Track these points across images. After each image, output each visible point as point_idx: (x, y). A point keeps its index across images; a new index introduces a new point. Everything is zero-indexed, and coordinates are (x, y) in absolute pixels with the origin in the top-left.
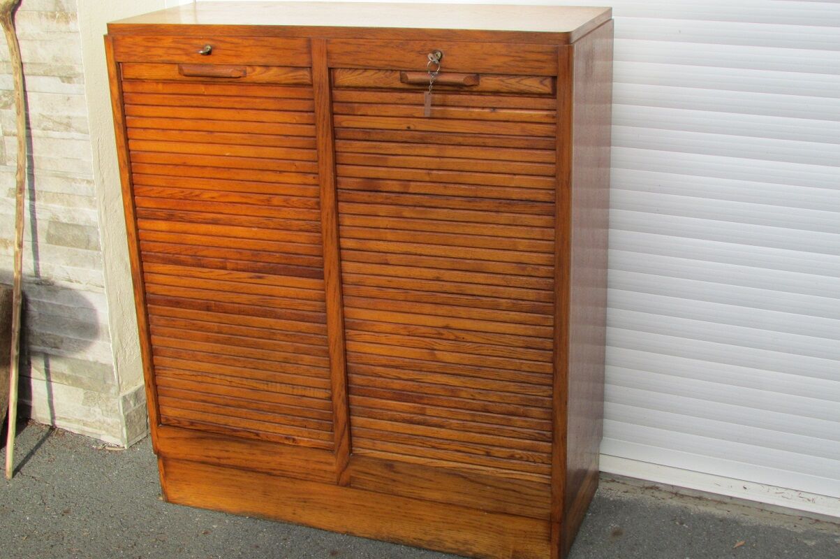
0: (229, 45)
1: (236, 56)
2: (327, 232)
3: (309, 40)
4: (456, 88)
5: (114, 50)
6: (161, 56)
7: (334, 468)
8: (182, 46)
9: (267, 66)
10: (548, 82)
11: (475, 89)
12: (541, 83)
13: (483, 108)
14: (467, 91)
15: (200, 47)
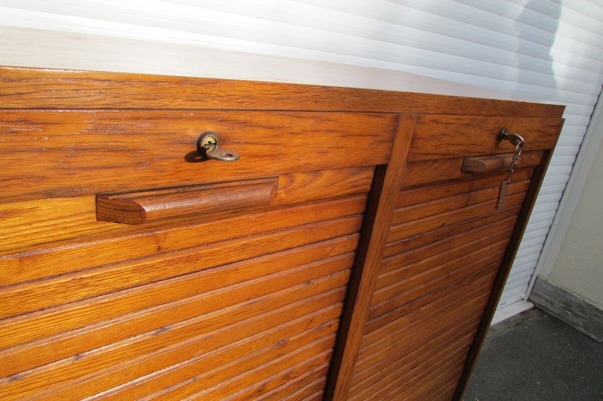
0: (261, 132)
1: (272, 156)
2: (341, 388)
3: (397, 118)
6: (42, 179)
8: (126, 141)
9: (316, 171)
12: (539, 156)
15: (182, 143)
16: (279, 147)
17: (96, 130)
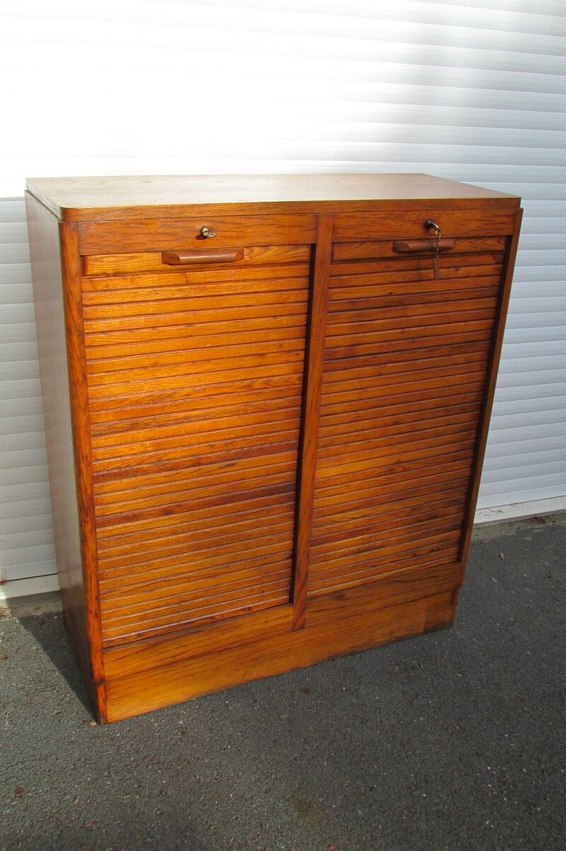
1: (238, 237)
2: (312, 404)
3: (317, 216)
5: (78, 241)
6: (145, 244)
8: (173, 230)
9: (267, 246)
11: (450, 252)
13: (450, 268)
14: (443, 254)
15: (195, 231)
16: (241, 233)
17: (162, 226)
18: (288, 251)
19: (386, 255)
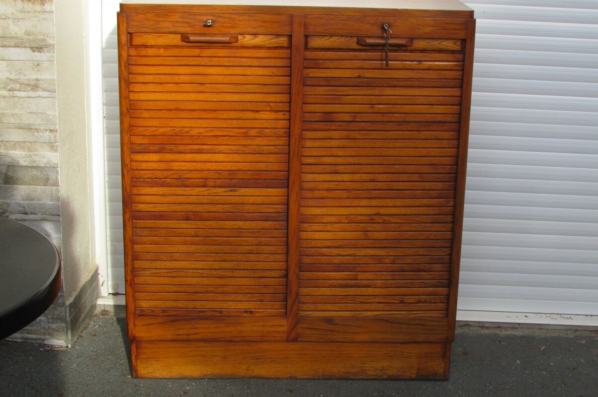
0: (227, 20)
1: (232, 27)
2: (294, 152)
3: (291, 16)
4: (396, 48)
5: (127, 23)
6: (168, 28)
7: (285, 329)
8: (187, 20)
9: (255, 35)
10: (458, 43)
11: (409, 48)
12: (455, 43)
13: (412, 61)
14: (403, 50)
15: (202, 22)
16: (234, 25)
17: (181, 17)
18: (271, 39)
19: (351, 47)
